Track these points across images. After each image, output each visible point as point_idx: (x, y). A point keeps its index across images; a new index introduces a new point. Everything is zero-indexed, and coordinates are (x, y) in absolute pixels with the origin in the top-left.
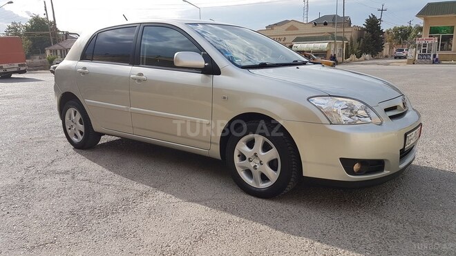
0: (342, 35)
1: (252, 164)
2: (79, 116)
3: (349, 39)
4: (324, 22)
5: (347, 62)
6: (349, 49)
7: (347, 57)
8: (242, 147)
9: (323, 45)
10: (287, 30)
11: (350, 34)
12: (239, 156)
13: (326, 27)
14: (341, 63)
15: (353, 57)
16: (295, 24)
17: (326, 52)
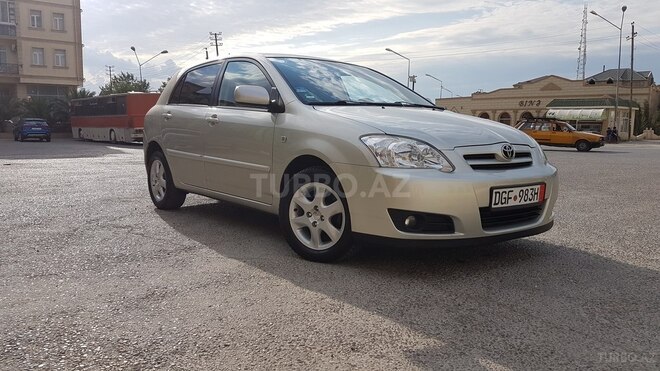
0: (628, 98)
1: (311, 220)
2: (162, 171)
3: (642, 105)
4: (607, 79)
5: (637, 140)
6: (643, 119)
7: (638, 131)
8: (299, 197)
9: (596, 113)
10: (542, 90)
11: (646, 97)
12: (295, 210)
13: (610, 87)
14: (625, 141)
15: (648, 132)
16: (555, 81)
17: (601, 123)
